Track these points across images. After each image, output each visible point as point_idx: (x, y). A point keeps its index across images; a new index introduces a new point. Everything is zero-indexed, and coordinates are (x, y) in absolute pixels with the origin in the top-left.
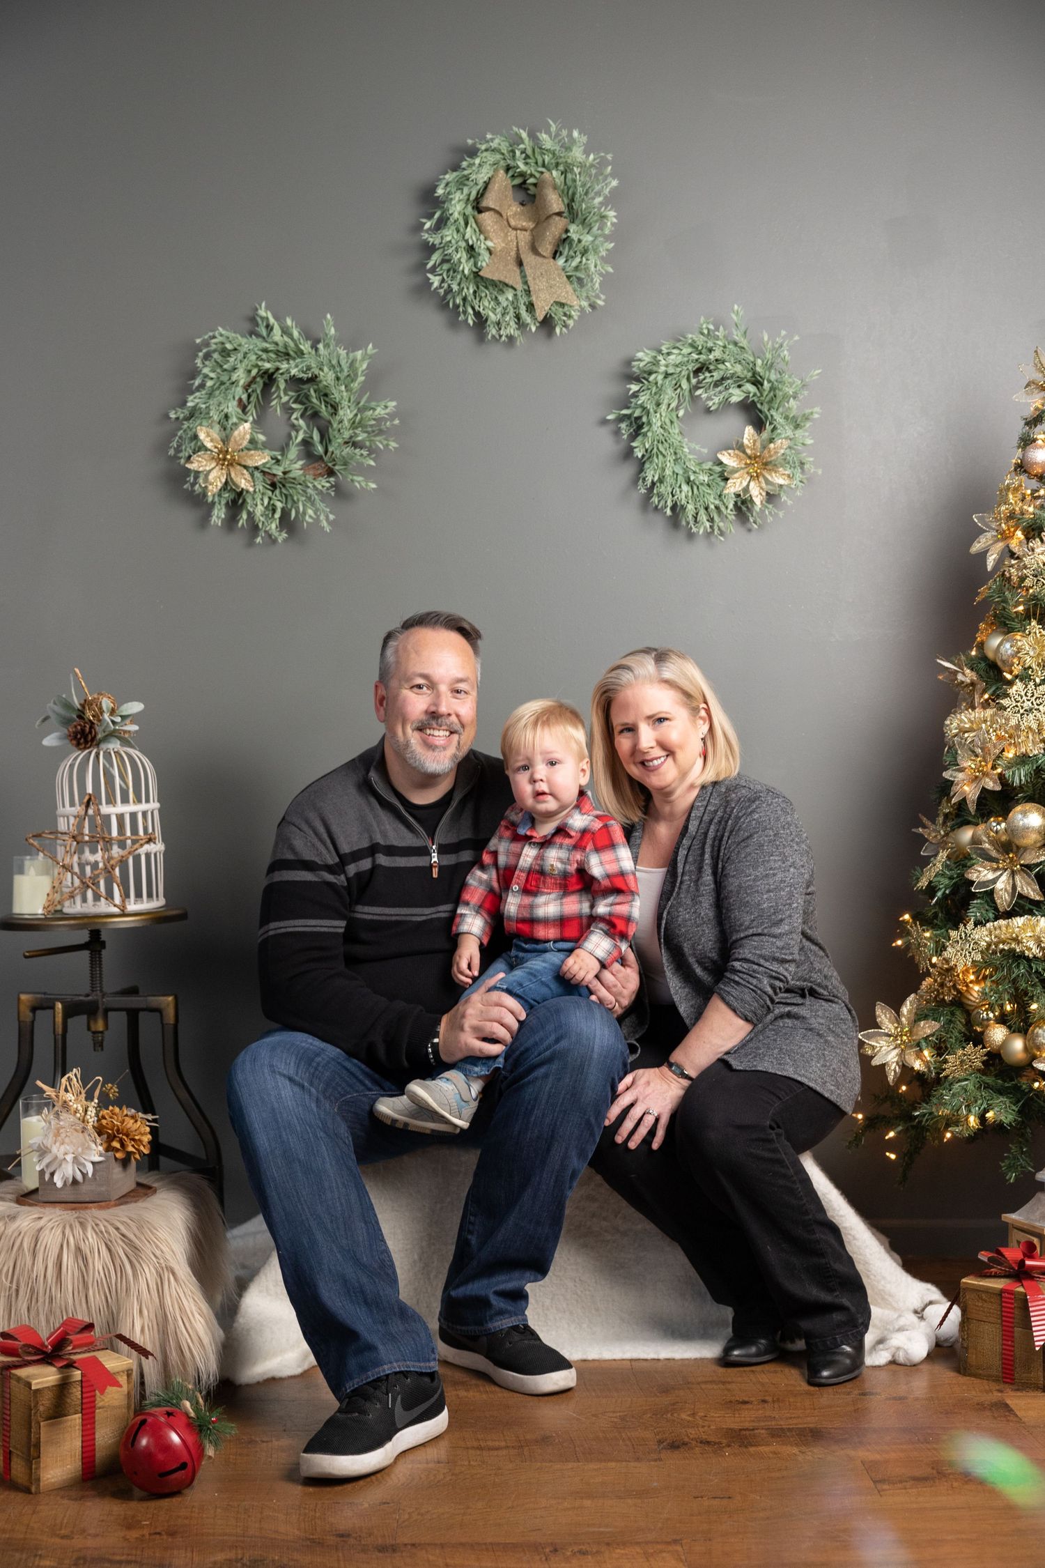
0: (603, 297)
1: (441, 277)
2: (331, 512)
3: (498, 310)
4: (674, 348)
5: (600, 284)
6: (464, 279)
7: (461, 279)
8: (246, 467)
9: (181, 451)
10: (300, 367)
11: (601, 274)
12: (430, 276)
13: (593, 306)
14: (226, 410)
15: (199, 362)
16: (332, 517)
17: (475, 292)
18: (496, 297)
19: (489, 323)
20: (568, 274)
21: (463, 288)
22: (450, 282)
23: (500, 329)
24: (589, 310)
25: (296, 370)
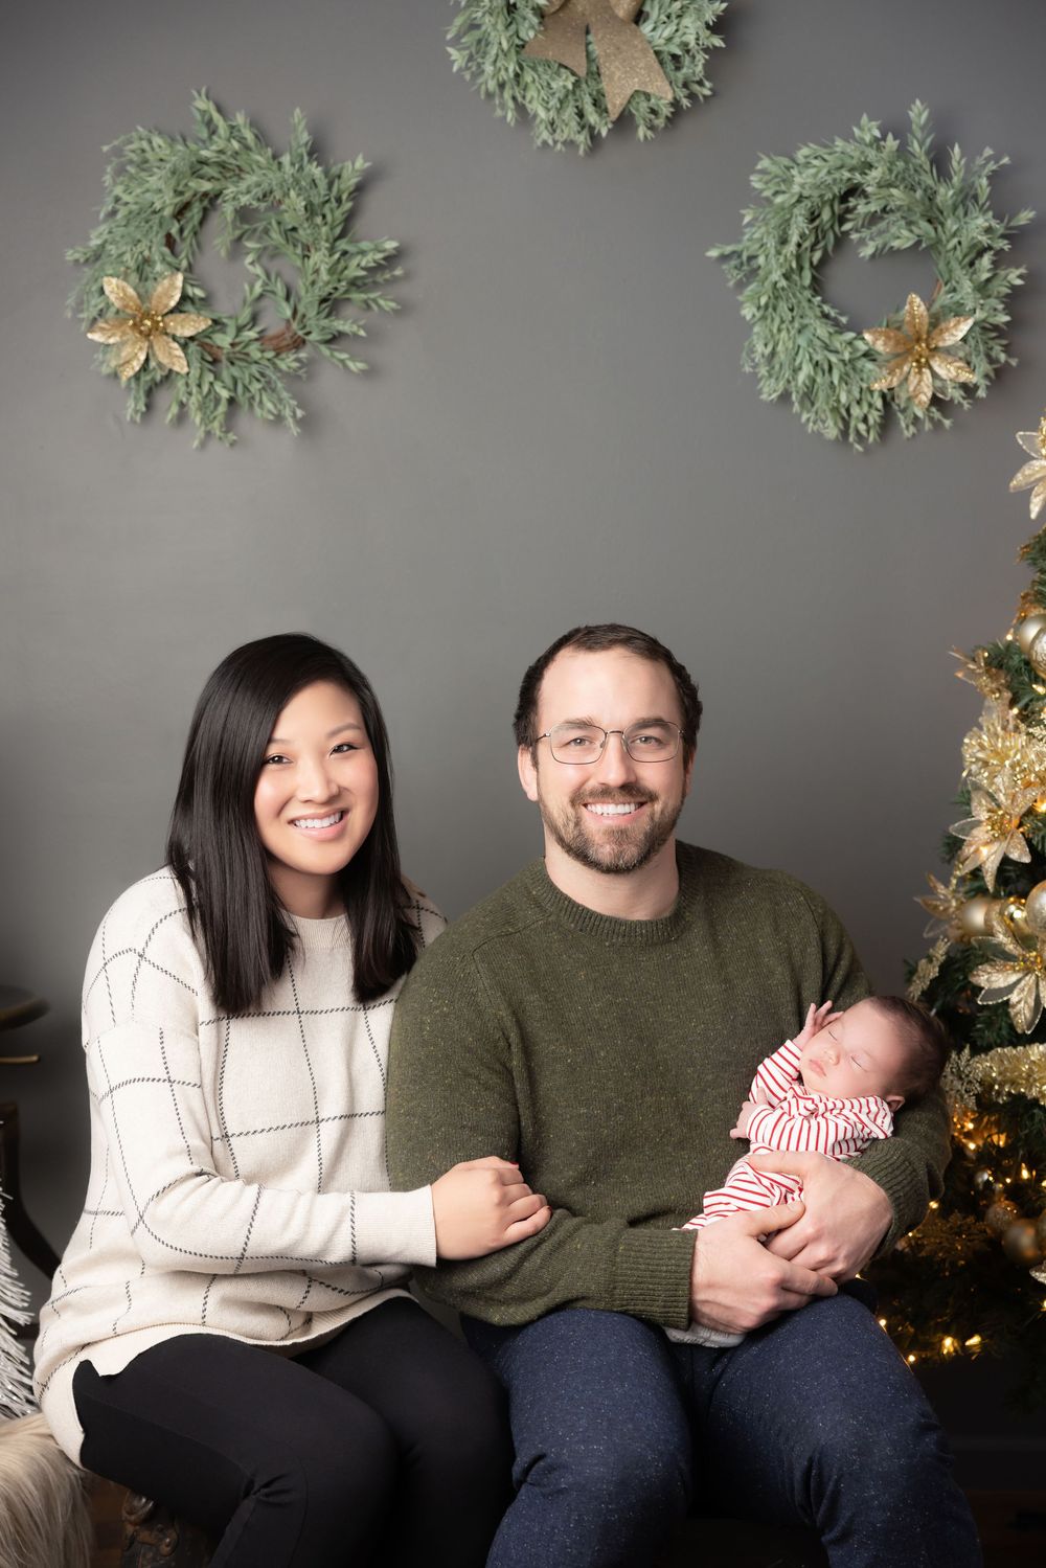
0: (708, 84)
1: (467, 52)
2: (298, 406)
3: (551, 103)
4: (816, 158)
5: (705, 66)
6: (501, 56)
7: (497, 55)
8: (174, 338)
9: (82, 311)
10: (253, 193)
11: (706, 50)
12: (450, 50)
13: (692, 96)
14: (146, 253)
15: (108, 179)
16: (299, 413)
17: (517, 76)
18: (549, 84)
19: (538, 121)
20: (656, 48)
21: (500, 69)
22: (480, 60)
23: (554, 131)
24: (685, 102)
25: (248, 197)
